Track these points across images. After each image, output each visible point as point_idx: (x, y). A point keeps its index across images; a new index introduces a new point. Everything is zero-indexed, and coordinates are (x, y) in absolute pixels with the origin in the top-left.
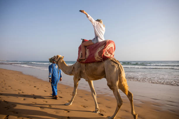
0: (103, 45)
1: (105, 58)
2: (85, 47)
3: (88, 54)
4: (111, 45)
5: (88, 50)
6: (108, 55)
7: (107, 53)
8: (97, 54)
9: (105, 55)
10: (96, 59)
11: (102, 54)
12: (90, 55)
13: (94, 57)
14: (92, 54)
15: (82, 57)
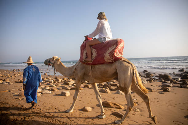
0: (114, 45)
1: (117, 59)
2: (91, 46)
3: (95, 55)
5: (94, 49)
6: (118, 55)
7: (118, 53)
8: (107, 55)
9: (116, 56)
10: (106, 60)
11: (114, 54)
12: (97, 56)
13: (103, 58)
14: (100, 55)
15: (87, 58)
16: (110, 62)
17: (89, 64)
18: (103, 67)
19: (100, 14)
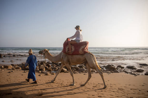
2: (71, 44)
5: (73, 46)
10: (80, 53)
11: (84, 50)
12: (75, 50)
16: (82, 54)
17: (70, 54)
18: (78, 57)
19: (77, 26)
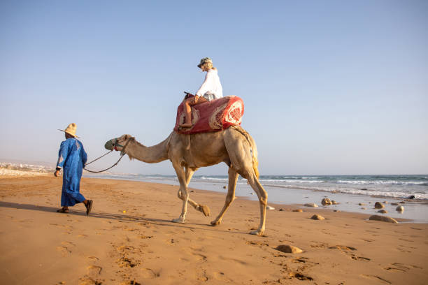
0: (224, 103)
1: (227, 126)
3: (196, 118)
4: (237, 105)
6: (230, 120)
7: (231, 117)
8: (213, 118)
9: (227, 120)
10: (211, 127)
12: (199, 121)
13: (207, 123)
14: (204, 118)
15: (184, 122)
